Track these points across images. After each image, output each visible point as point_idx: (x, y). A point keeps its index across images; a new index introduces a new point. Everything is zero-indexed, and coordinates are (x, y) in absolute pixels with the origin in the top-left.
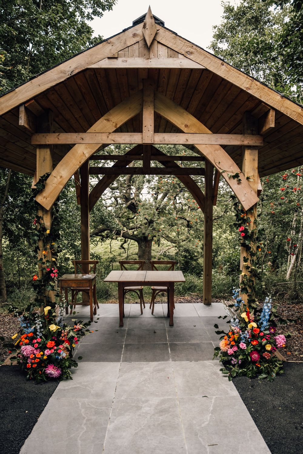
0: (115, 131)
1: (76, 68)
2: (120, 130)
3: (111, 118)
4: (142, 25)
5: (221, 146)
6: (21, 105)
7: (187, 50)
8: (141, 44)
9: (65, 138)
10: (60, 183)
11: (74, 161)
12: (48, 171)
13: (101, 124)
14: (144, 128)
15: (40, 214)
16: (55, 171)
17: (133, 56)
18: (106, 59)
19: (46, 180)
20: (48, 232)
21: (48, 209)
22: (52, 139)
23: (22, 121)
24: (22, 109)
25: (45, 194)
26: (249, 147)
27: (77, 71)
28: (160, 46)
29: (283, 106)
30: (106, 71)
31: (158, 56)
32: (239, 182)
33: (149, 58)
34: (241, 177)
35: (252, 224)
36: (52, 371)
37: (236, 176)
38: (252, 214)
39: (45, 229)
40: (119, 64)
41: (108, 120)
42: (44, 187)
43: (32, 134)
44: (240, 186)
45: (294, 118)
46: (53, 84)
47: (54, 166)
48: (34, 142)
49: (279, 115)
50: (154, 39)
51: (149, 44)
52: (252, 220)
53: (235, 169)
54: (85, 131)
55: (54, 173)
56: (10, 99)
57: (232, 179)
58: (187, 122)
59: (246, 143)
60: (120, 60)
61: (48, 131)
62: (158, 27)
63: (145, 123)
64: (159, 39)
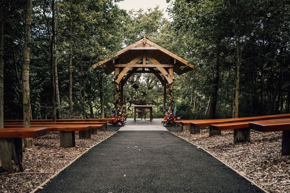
0: (136, 64)
1: (127, 49)
3: (135, 60)
4: (143, 39)
5: (163, 67)
7: (154, 45)
8: (143, 43)
9: (123, 65)
10: (121, 77)
11: (125, 71)
12: (118, 74)
13: (132, 62)
15: (116, 85)
17: (140, 47)
18: (134, 47)
19: (118, 76)
20: (118, 89)
21: (118, 84)
22: (120, 66)
23: (114, 62)
26: (171, 68)
28: (147, 44)
29: (177, 58)
30: (134, 50)
31: (146, 46)
32: (168, 77)
33: (144, 47)
34: (168, 75)
35: (172, 88)
36: (120, 124)
37: (167, 75)
38: (171, 85)
39: (117, 89)
40: (137, 48)
41: (134, 61)
42: (117, 78)
45: (181, 61)
47: (120, 73)
48: (115, 66)
49: (177, 60)
51: (145, 44)
52: (172, 87)
53: (167, 74)
55: (120, 74)
58: (154, 61)
59: (170, 66)
60: (137, 47)
61: (118, 63)
62: (147, 40)
63: (143, 62)
64: (147, 42)
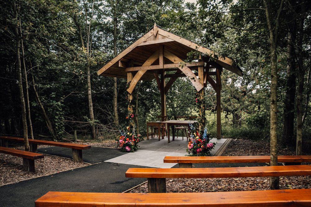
1: (134, 47)
2: (152, 65)
4: (153, 29)
6: (119, 60)
7: (168, 35)
8: (153, 36)
9: (135, 69)
10: (134, 84)
11: (138, 77)
12: (130, 80)
13: (146, 63)
14: (160, 63)
15: (128, 95)
16: (133, 80)
17: (151, 40)
18: (143, 43)
21: (131, 93)
22: (132, 69)
23: (120, 65)
24: (120, 61)
25: (129, 88)
27: (134, 48)
28: (159, 35)
31: (158, 39)
33: (156, 40)
34: (196, 79)
36: (128, 149)
39: (130, 101)
42: (129, 86)
43: (125, 69)
44: (195, 82)
46: (128, 52)
47: (132, 78)
50: (157, 33)
51: (155, 36)
53: (194, 76)
54: (141, 66)
56: (116, 59)
57: (192, 79)
58: (175, 59)
60: (147, 42)
63: (160, 61)
64: (159, 33)
